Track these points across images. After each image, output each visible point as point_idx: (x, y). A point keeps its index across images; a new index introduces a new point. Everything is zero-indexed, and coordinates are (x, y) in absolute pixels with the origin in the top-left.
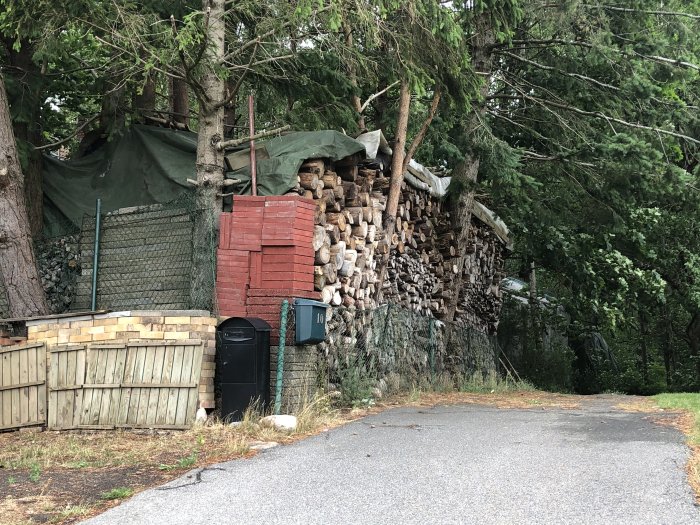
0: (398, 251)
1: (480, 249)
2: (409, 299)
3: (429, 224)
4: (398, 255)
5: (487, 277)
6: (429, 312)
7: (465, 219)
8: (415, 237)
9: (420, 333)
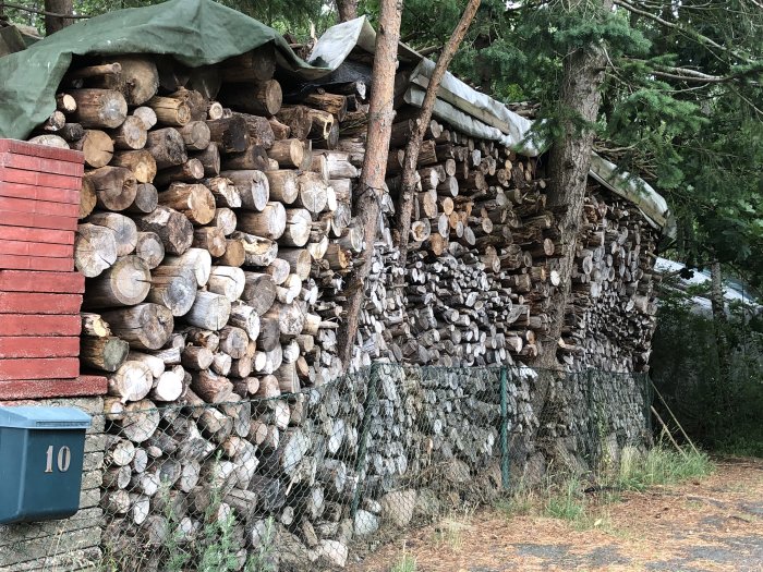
0: (431, 253)
1: (610, 239)
2: (458, 338)
3: (501, 200)
4: (431, 258)
5: (627, 283)
6: (502, 354)
7: (575, 191)
8: (472, 225)
9: (480, 396)
